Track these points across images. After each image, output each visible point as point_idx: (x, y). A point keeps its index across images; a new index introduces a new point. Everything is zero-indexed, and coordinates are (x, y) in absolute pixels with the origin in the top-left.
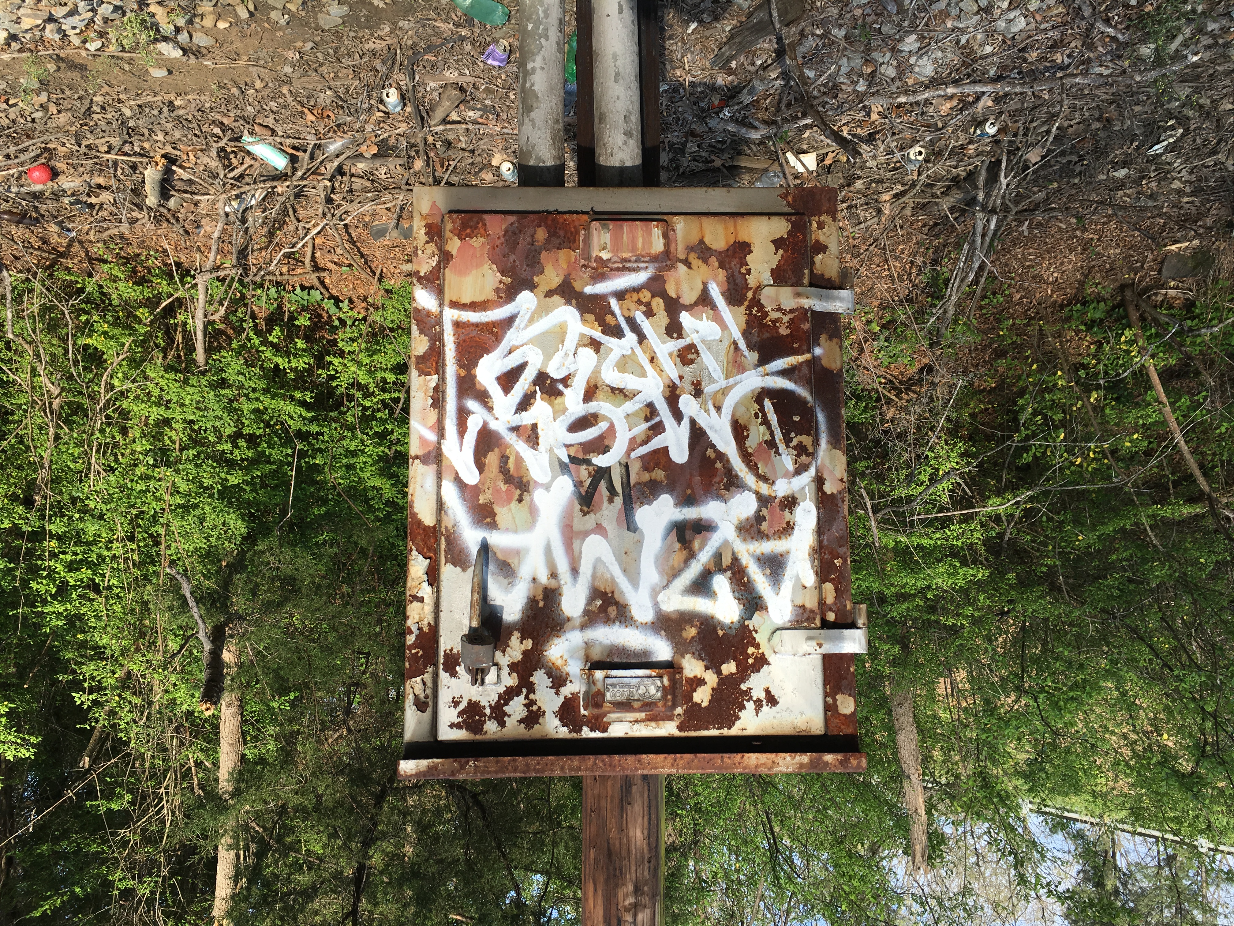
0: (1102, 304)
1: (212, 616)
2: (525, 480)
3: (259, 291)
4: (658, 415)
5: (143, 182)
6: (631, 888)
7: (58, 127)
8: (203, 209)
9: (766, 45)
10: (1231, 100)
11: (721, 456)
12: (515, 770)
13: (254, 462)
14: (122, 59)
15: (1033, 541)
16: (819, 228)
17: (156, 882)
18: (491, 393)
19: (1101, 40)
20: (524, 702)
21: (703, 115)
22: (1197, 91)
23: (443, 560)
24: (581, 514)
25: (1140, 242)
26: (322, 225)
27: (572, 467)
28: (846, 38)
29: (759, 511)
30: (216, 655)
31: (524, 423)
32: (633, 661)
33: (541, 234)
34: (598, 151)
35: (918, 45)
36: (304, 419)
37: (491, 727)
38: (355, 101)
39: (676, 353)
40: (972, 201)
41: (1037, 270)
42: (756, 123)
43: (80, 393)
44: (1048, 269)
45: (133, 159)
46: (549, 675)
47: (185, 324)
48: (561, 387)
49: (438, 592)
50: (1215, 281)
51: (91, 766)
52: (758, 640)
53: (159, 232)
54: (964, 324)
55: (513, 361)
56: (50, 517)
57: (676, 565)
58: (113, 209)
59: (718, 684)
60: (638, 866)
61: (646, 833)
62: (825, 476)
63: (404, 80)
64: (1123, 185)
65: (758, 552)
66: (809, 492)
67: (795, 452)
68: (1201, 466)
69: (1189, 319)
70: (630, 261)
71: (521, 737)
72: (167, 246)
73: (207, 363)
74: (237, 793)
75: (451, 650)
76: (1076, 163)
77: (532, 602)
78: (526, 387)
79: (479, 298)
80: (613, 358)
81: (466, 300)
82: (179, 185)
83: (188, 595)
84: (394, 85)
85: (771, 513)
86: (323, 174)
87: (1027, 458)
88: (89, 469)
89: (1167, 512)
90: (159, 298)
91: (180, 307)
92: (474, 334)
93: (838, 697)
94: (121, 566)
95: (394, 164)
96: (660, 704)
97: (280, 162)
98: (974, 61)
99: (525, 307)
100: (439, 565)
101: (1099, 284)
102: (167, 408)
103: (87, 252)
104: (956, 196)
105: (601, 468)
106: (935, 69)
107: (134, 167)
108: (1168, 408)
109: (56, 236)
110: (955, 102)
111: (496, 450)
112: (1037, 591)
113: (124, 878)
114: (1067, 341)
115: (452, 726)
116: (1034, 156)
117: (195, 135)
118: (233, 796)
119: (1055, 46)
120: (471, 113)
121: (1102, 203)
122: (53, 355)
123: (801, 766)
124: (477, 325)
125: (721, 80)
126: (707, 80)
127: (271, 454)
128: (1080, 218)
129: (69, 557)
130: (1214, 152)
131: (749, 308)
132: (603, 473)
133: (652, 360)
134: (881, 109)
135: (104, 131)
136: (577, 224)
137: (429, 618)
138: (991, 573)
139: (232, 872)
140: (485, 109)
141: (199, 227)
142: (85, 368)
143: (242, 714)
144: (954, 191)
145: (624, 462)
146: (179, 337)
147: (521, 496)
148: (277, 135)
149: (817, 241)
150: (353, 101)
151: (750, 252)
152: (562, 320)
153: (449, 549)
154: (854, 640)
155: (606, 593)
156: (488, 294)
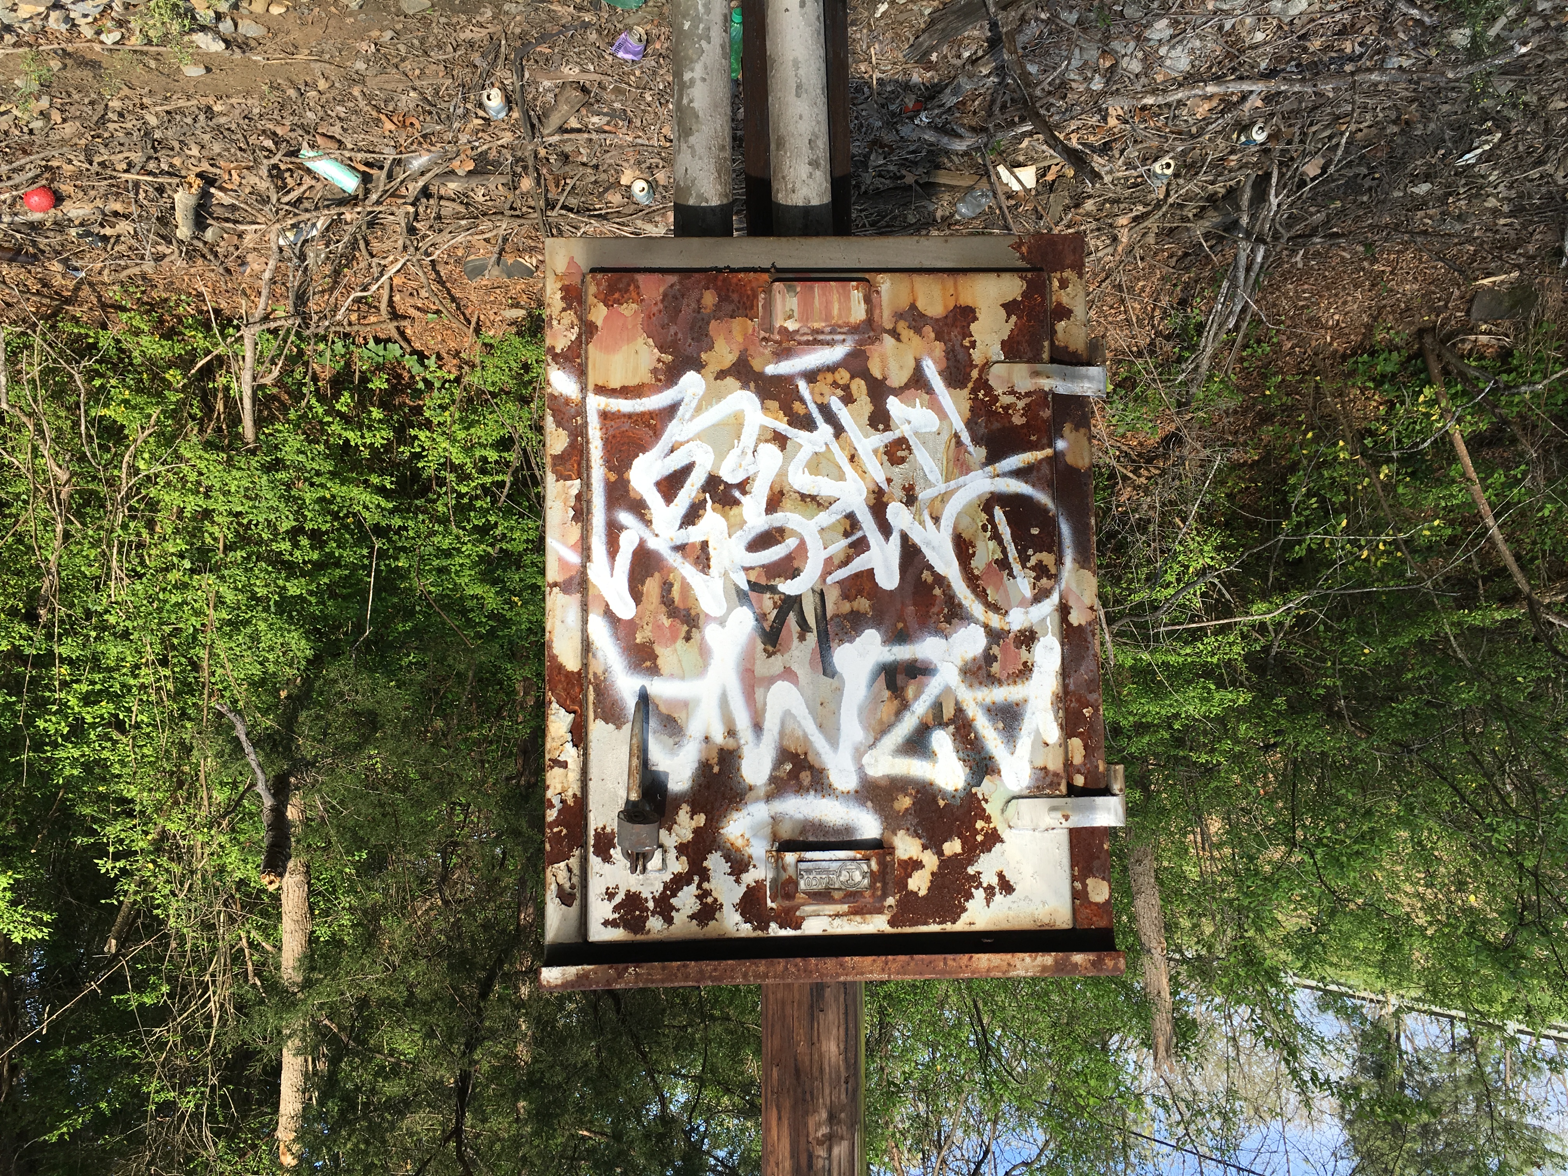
0: (1395, 354)
1: (273, 763)
2: (693, 613)
3: (322, 346)
4: (861, 528)
5: (173, 208)
6: (824, 1115)
7: (63, 140)
8: (249, 241)
9: (976, 33)
10: (1564, 96)
11: (940, 580)
12: (686, 978)
13: (320, 566)
14: (146, 53)
15: (1306, 656)
16: (1061, 288)
17: (203, 1093)
18: (649, 502)
19: (1404, 24)
20: (696, 893)
21: (893, 121)
22: (1521, 85)
23: (591, 715)
24: (764, 655)
25: (1445, 275)
26: (402, 261)
27: (753, 595)
28: (1079, 22)
29: (988, 649)
30: (279, 812)
31: (691, 541)
32: (833, 840)
33: (710, 299)
34: (775, 185)
35: (1171, 31)
36: (383, 509)
37: (655, 924)
38: (446, 105)
39: (882, 450)
40: (1234, 225)
41: (1313, 311)
42: (961, 131)
43: (94, 478)
44: (1328, 310)
45: (159, 179)
46: (727, 858)
47: (227, 389)
48: (737, 494)
49: (585, 755)
50: (1538, 323)
51: (118, 951)
52: (988, 811)
53: (192, 270)
54: (1221, 382)
55: (676, 462)
56: (60, 636)
57: (885, 718)
58: (133, 242)
59: (939, 867)
60: (833, 1088)
61: (842, 1047)
62: (1070, 603)
63: (510, 79)
64: (1425, 203)
65: (988, 700)
66: (1052, 624)
67: (1034, 574)
68: (1518, 558)
69: (1505, 372)
70: (823, 333)
71: (693, 936)
72: (203, 289)
73: (257, 438)
74: (308, 984)
75: (604, 828)
76: (1365, 176)
77: (704, 767)
78: (693, 495)
79: (632, 382)
80: (804, 455)
81: (616, 384)
82: (218, 211)
83: (243, 738)
84: (497, 84)
85: (1004, 651)
86: (404, 197)
87: (1299, 551)
88: (108, 575)
89: (1476, 618)
90: (192, 356)
91: (221, 367)
92: (626, 427)
93: (1090, 881)
94: (153, 698)
95: (495, 183)
96: (867, 894)
97: (349, 183)
98: (1242, 51)
99: (690, 392)
100: (586, 721)
101: (1391, 328)
102: (207, 496)
103: (99, 297)
104: (1212, 220)
105: (789, 597)
106: (1192, 62)
107: (160, 190)
108: (1478, 487)
109: (59, 276)
110: (1214, 103)
111: (657, 574)
112: (1312, 718)
113: (162, 1089)
114: (1350, 401)
115: (606, 923)
116: (1312, 169)
117: (241, 149)
118: (302, 988)
119: (1343, 32)
120: (595, 119)
121: (1397, 227)
122: (59, 429)
123: (1044, 968)
124: (630, 416)
125: (917, 76)
126: (900, 77)
127: (341, 556)
128: (1368, 246)
129: (84, 688)
130: (1540, 162)
131: (974, 391)
132: (792, 603)
133: (852, 458)
134: (1120, 112)
135: (122, 145)
136: (754, 284)
137: (574, 788)
138: (1254, 698)
139: (299, 1081)
140: (613, 114)
141: (243, 264)
142: (100, 446)
143: (308, 883)
144: (1211, 213)
145: (818, 589)
146: (220, 406)
147: (689, 632)
148: (345, 148)
149: (1059, 304)
150: (444, 105)
151: (976, 319)
152: (738, 408)
153: (599, 702)
154: (1109, 810)
155: (797, 755)
156: (644, 376)
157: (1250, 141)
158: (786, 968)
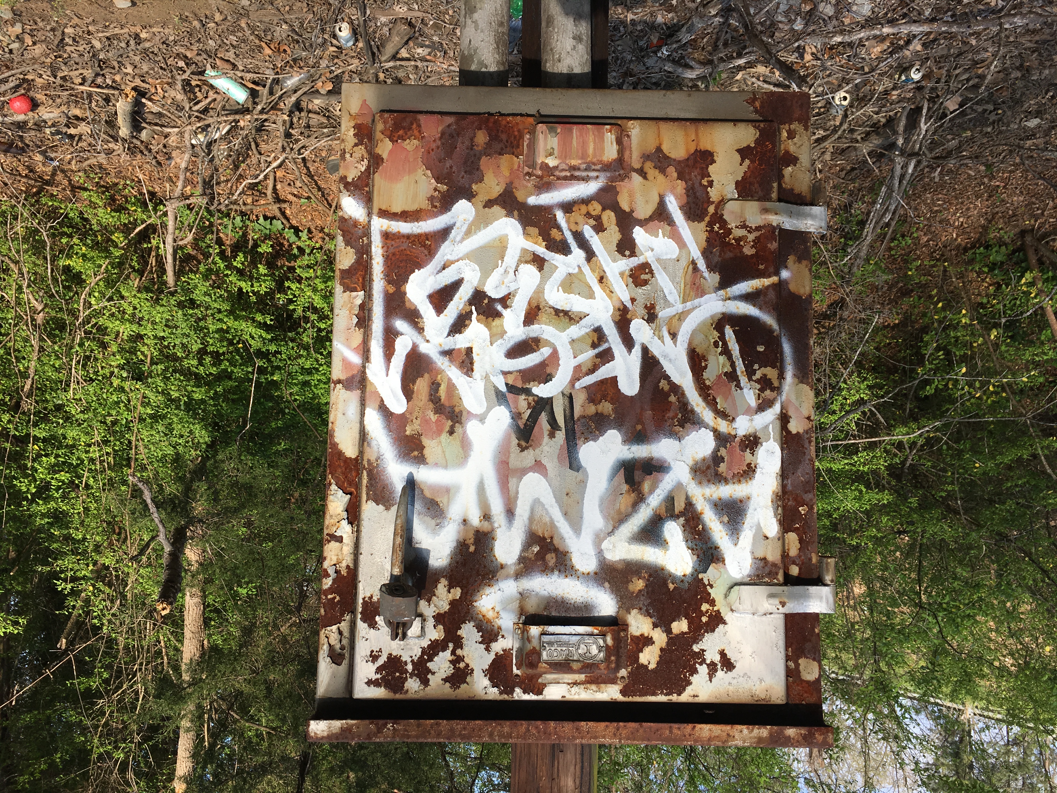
0: (1003, 248)
1: (172, 520)
2: (457, 410)
3: (226, 220)
4: (607, 341)
5: (116, 113)
7: (33, 58)
8: (173, 141)
11: (676, 389)
12: (439, 735)
13: (217, 379)
15: (933, 467)
16: (789, 138)
17: (130, 747)
18: (422, 312)
20: (451, 658)
21: (641, 55)
23: (364, 497)
24: (518, 449)
25: (1044, 190)
26: (281, 159)
27: (510, 396)
29: (716, 450)
30: (177, 554)
31: (458, 347)
32: (573, 615)
33: (481, 138)
34: (544, 57)
36: (264, 339)
37: (413, 685)
38: (309, 35)
39: (627, 273)
40: (893, 146)
41: (945, 214)
42: (692, 63)
44: (955, 214)
45: (105, 91)
46: (479, 628)
47: (158, 248)
48: (499, 308)
49: (358, 531)
51: (67, 647)
52: (713, 596)
53: (134, 162)
54: (875, 263)
55: (447, 278)
56: (35, 422)
57: (623, 509)
58: (91, 140)
59: (668, 644)
62: (790, 413)
63: (354, 13)
64: (1034, 134)
65: (715, 496)
66: (773, 431)
67: (758, 386)
70: (579, 169)
71: (446, 697)
72: (141, 177)
73: (176, 285)
75: (371, 597)
76: (991, 112)
77: (462, 546)
78: (461, 307)
79: (411, 207)
80: (559, 275)
81: (397, 208)
82: (149, 117)
83: (149, 501)
84: (346, 19)
85: (730, 453)
86: (282, 109)
87: (929, 390)
88: (70, 379)
90: (132, 224)
91: (153, 233)
92: (404, 246)
93: (802, 661)
94: (98, 468)
96: (603, 666)
97: (241, 96)
99: (461, 218)
100: (360, 501)
101: (1002, 229)
102: (139, 325)
103: (70, 181)
104: (876, 141)
105: (542, 398)
106: (872, 8)
107: (107, 100)
109: (40, 164)
110: (887, 44)
111: (426, 375)
114: (969, 281)
115: (369, 683)
116: (952, 104)
117: (161, 68)
120: (420, 50)
122: (36, 274)
123: (760, 740)
124: (408, 237)
125: (661, 17)
126: (647, 18)
127: (232, 372)
128: (989, 166)
131: (710, 224)
132: (544, 404)
133: (601, 280)
134: (814, 50)
135: (77, 64)
136: (521, 127)
137: (347, 560)
138: (895, 498)
140: (433, 47)
141: (170, 158)
142: (64, 287)
144: (874, 136)
145: (567, 392)
146: (153, 261)
147: (452, 427)
148: (238, 70)
149: (787, 152)
150: (306, 36)
151: (713, 162)
152: (503, 232)
153: (371, 485)
154: (821, 598)
155: (544, 539)
156: (422, 203)
157: (908, 79)
158: (528, 730)
